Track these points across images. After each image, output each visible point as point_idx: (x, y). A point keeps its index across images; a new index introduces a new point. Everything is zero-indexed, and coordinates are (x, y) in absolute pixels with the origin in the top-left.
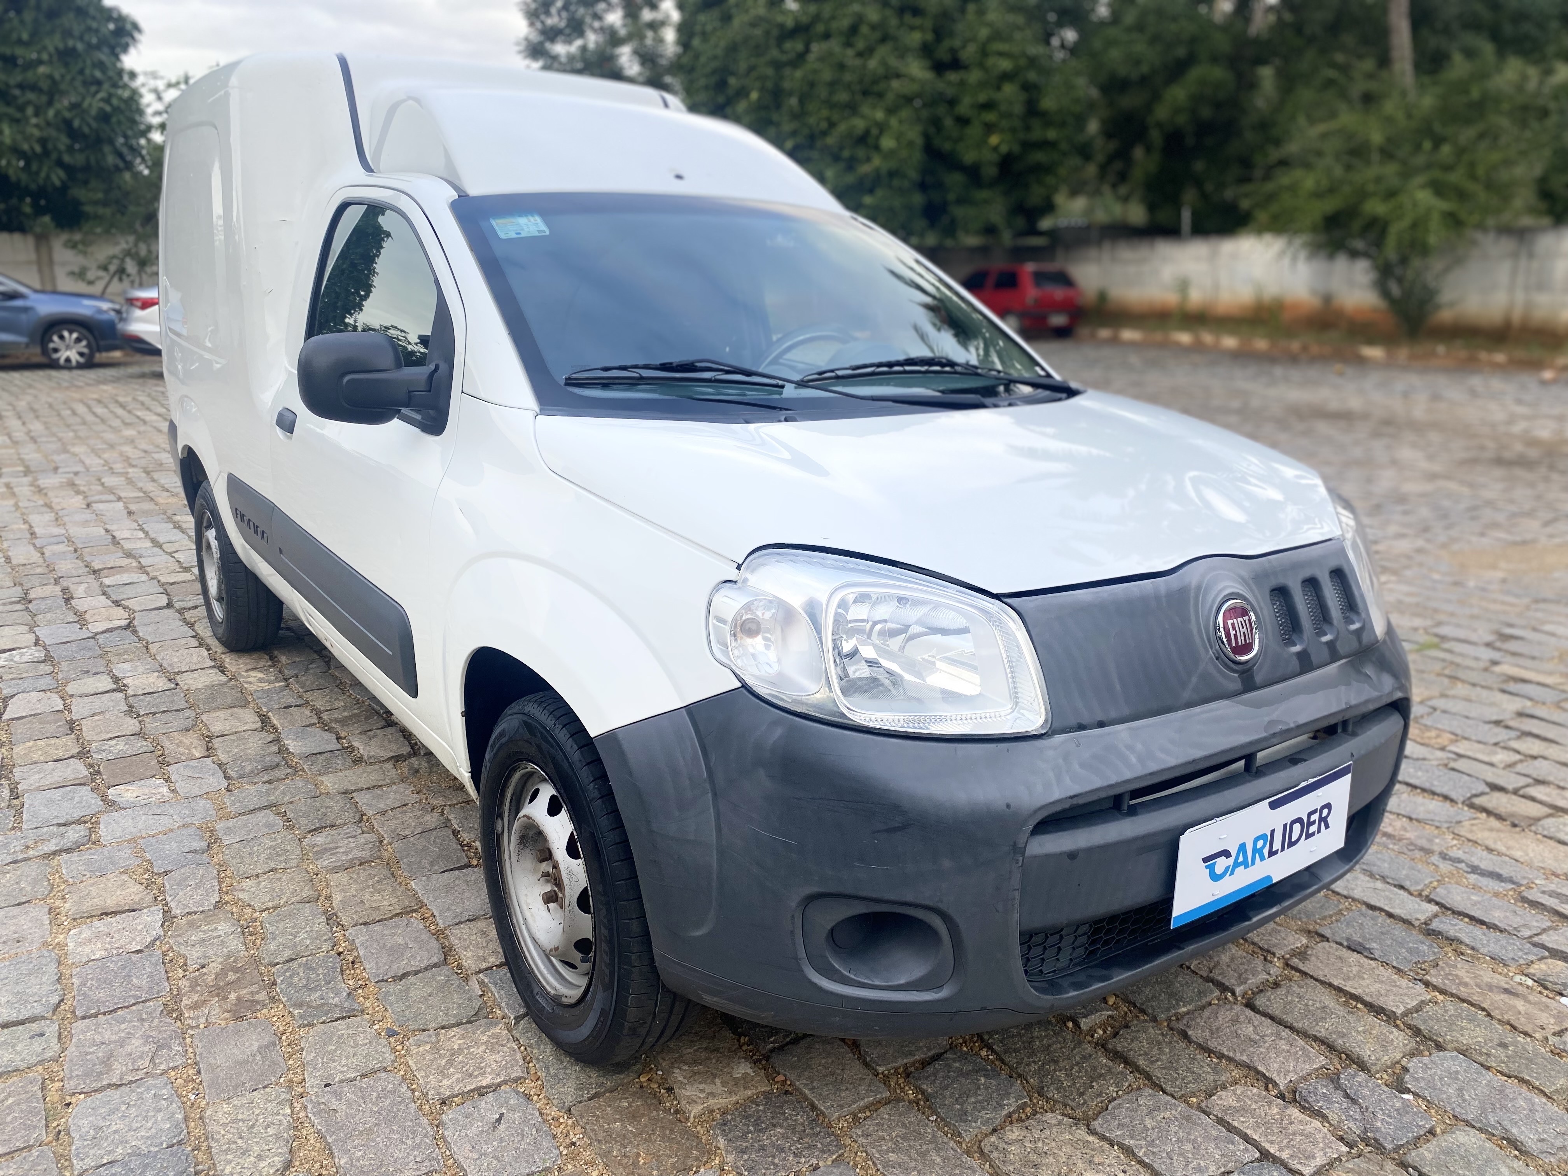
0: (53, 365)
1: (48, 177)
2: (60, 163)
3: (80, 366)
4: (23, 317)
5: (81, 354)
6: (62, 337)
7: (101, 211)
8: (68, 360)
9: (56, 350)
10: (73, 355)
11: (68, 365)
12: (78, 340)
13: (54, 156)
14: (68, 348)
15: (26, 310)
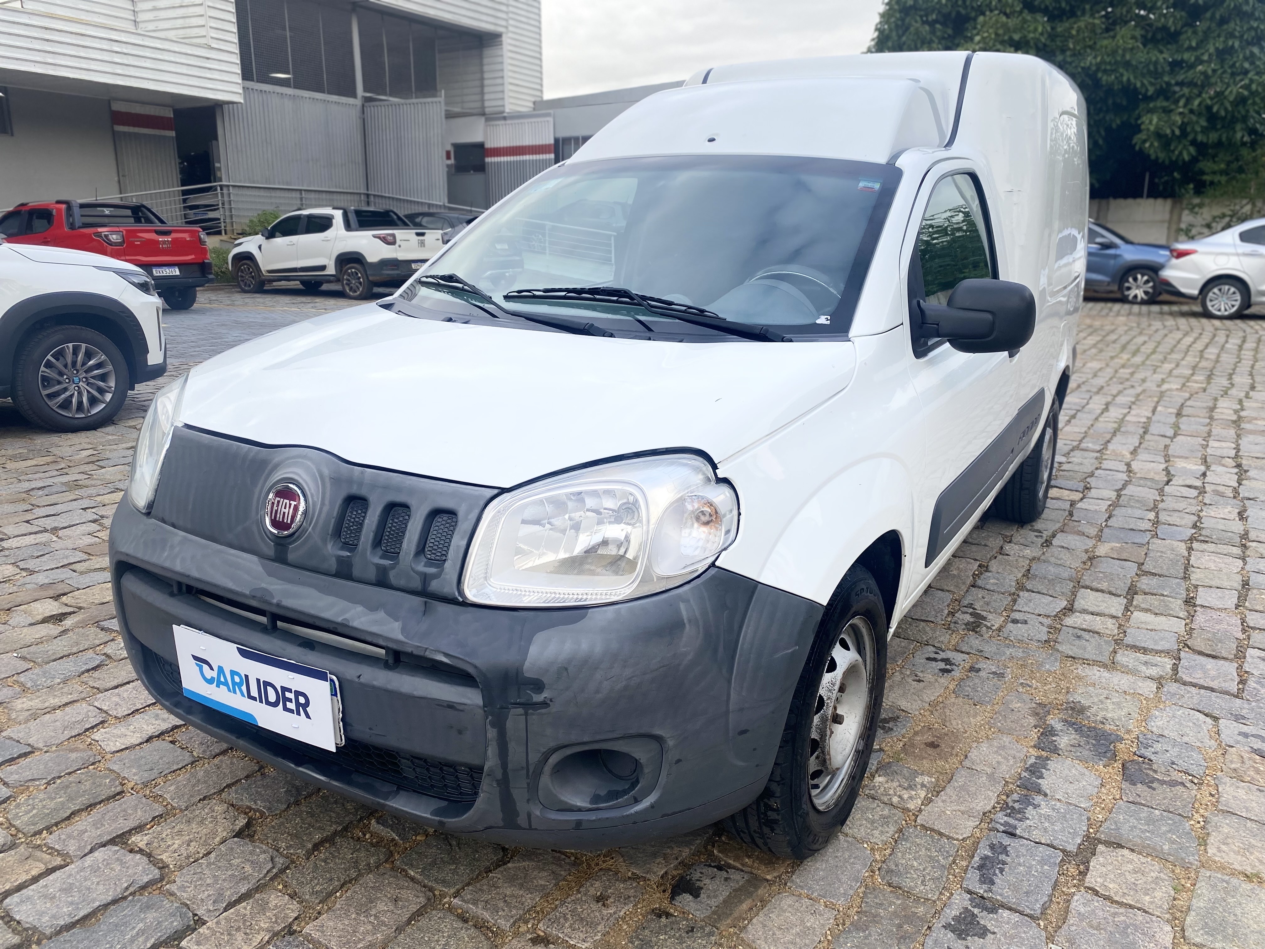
0: (1124, 300)
1: (1181, 153)
2: (1194, 143)
3: (1143, 302)
4: (1112, 262)
5: (1146, 293)
6: (1135, 279)
7: (1217, 178)
8: (1136, 296)
9: (1129, 289)
10: (1140, 294)
11: (1134, 301)
12: (1147, 282)
13: (1191, 137)
14: (1138, 287)
15: (1116, 256)
